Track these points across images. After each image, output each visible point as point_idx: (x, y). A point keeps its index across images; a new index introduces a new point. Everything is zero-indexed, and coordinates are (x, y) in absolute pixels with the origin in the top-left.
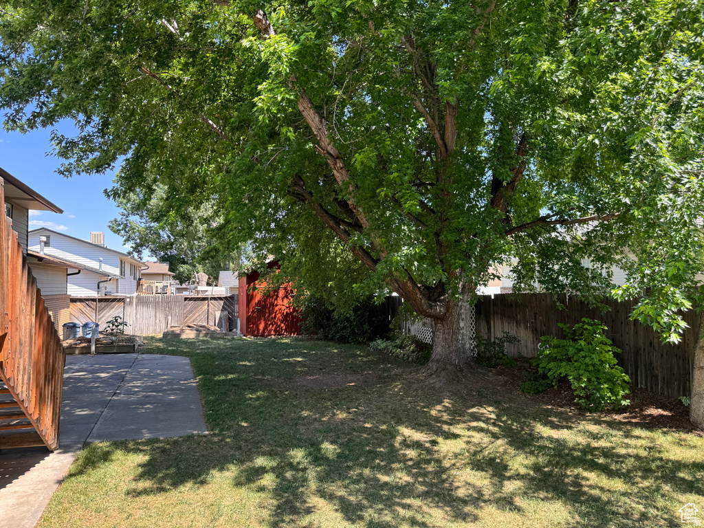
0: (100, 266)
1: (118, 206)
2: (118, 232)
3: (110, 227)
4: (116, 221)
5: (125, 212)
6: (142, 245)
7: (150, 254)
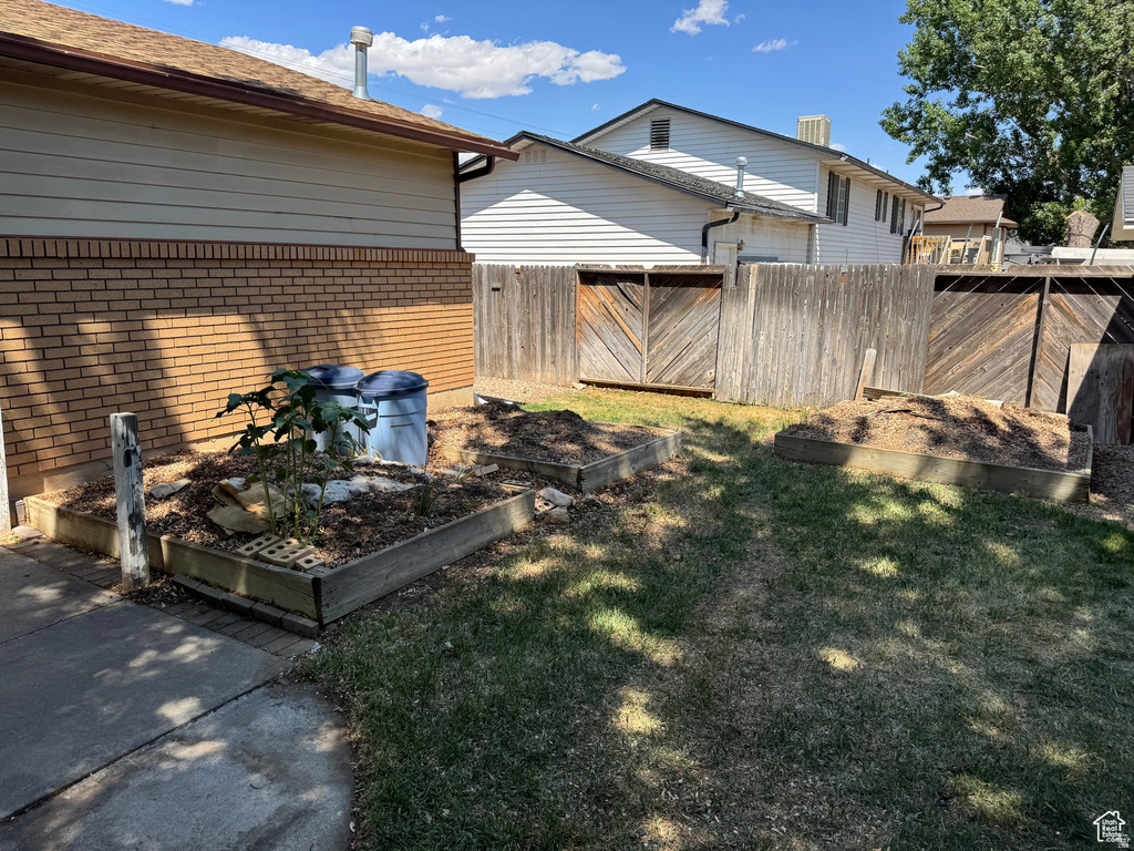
0: (740, 180)
1: (904, 73)
2: (897, 134)
3: (883, 123)
4: (897, 109)
5: (916, 83)
6: (951, 162)
7: (968, 181)
